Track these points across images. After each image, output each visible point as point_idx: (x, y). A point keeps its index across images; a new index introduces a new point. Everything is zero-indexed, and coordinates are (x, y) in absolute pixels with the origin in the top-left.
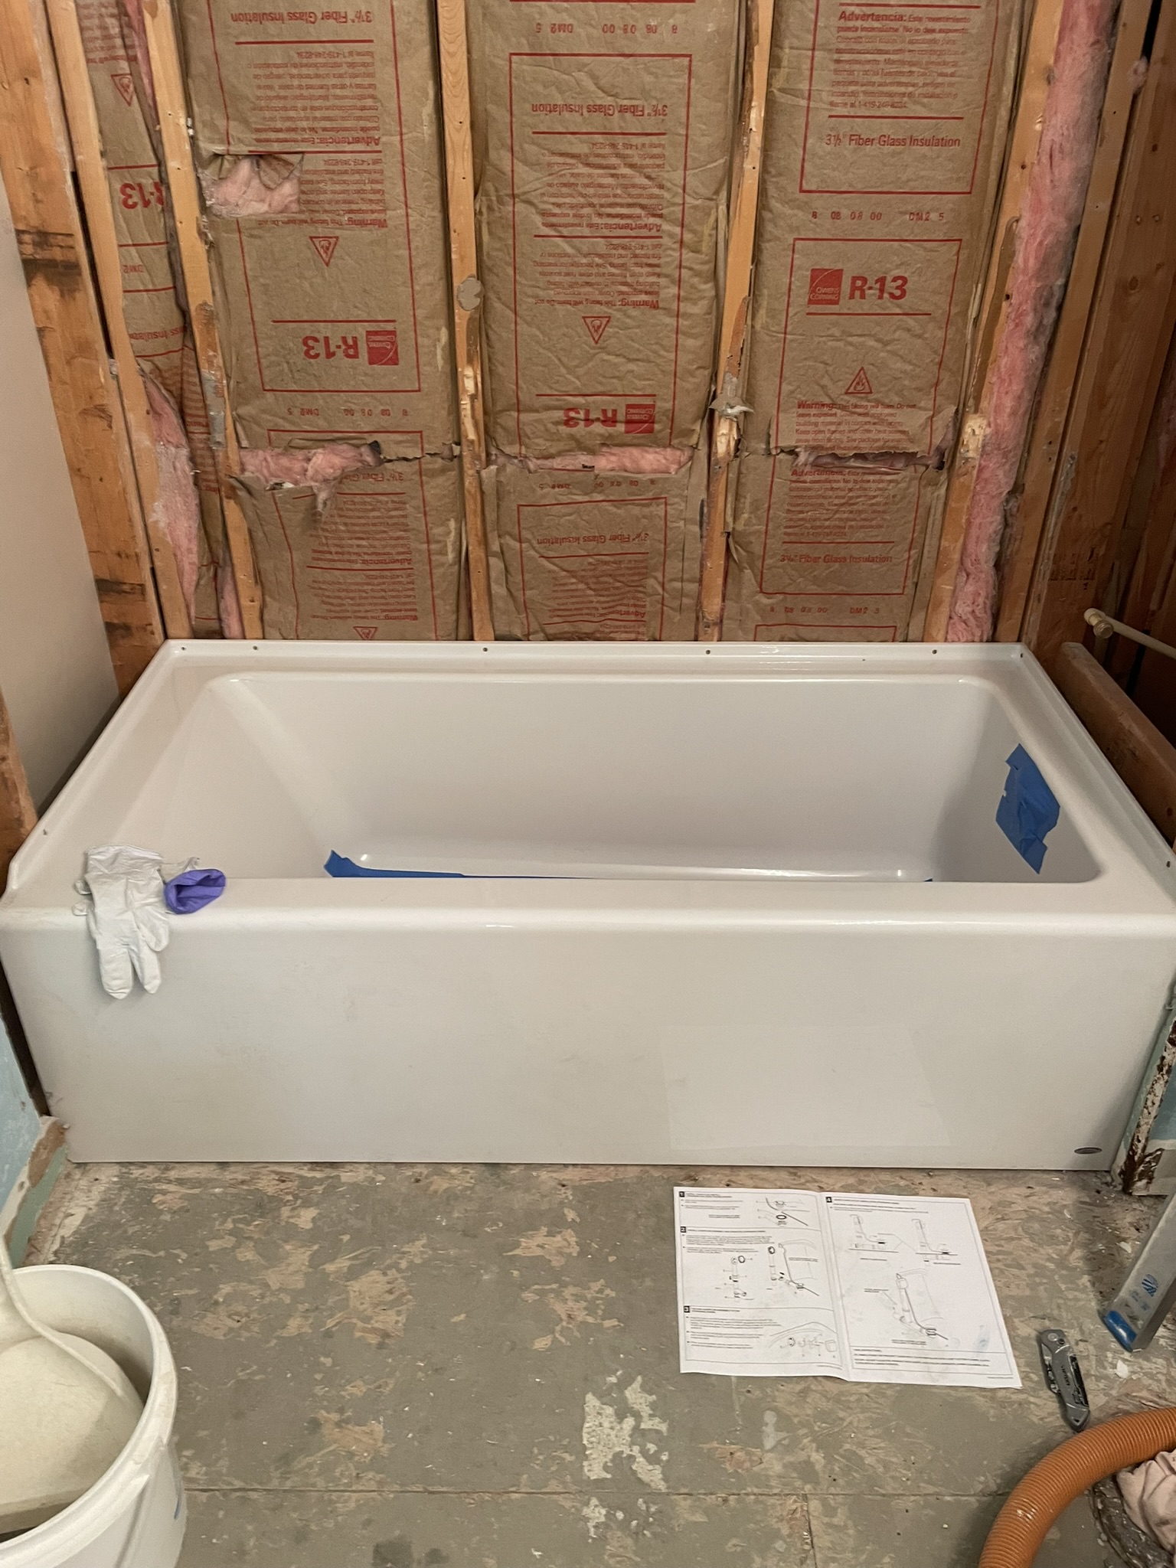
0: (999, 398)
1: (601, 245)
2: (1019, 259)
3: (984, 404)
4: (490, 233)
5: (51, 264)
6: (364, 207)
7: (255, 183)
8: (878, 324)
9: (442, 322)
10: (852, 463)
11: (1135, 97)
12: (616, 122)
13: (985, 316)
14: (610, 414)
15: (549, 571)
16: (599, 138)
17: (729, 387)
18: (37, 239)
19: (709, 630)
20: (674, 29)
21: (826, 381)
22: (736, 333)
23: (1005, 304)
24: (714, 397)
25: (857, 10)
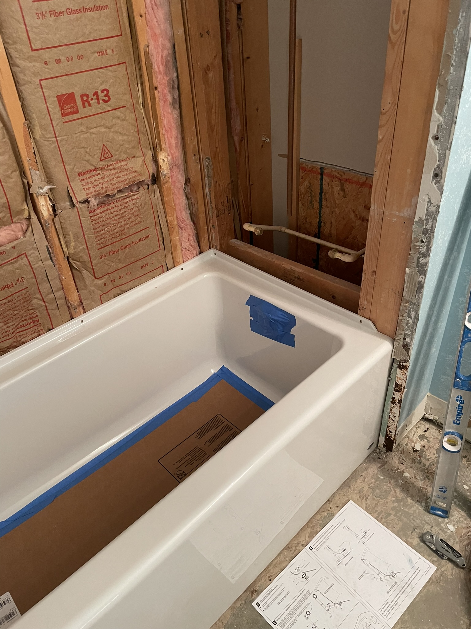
3: (163, 146)
8: (102, 118)
13: (149, 100)
17: (36, 178)
19: (77, 310)
21: (88, 157)
22: (27, 145)
23: (156, 92)
24: (29, 186)
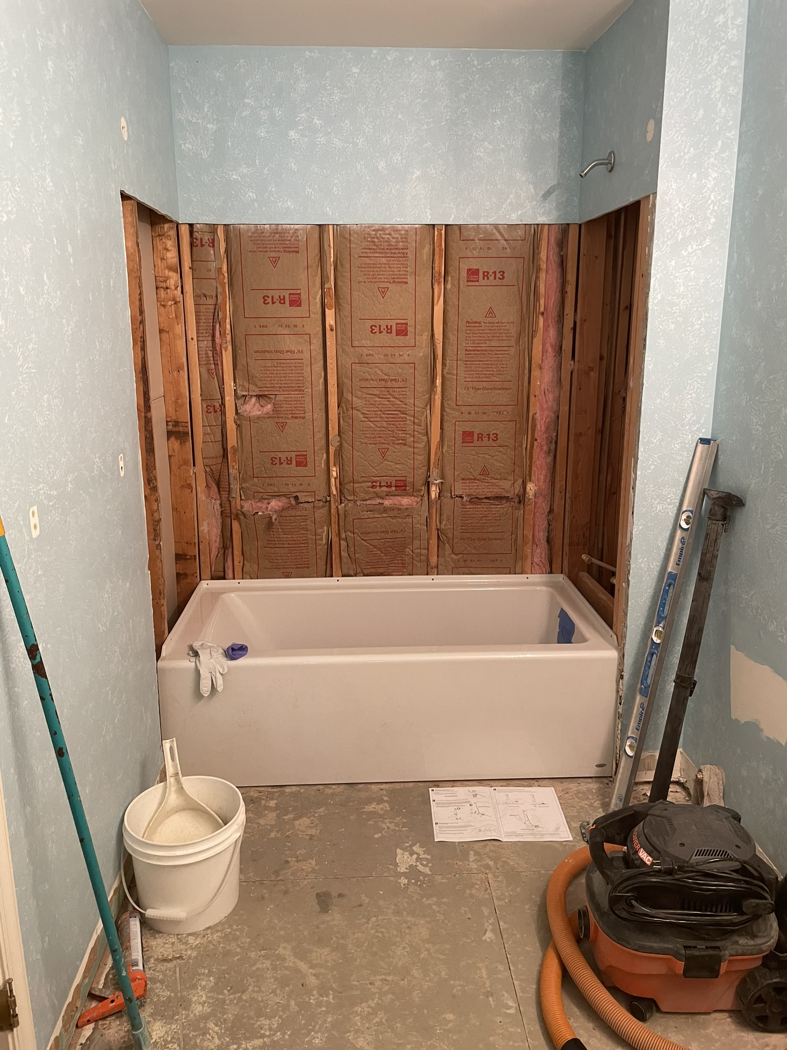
0: (538, 476)
1: (385, 424)
2: (538, 426)
3: (533, 478)
4: (343, 420)
5: (179, 432)
6: (297, 412)
7: (257, 405)
8: (489, 450)
9: (324, 452)
10: (485, 501)
11: (572, 373)
12: (389, 384)
13: (529, 446)
14: (389, 484)
15: (366, 546)
16: (383, 389)
17: (435, 474)
18: (174, 423)
19: (433, 570)
20: (409, 355)
21: (471, 470)
22: (436, 454)
23: (535, 442)
24: (429, 477)
25: (471, 348)
